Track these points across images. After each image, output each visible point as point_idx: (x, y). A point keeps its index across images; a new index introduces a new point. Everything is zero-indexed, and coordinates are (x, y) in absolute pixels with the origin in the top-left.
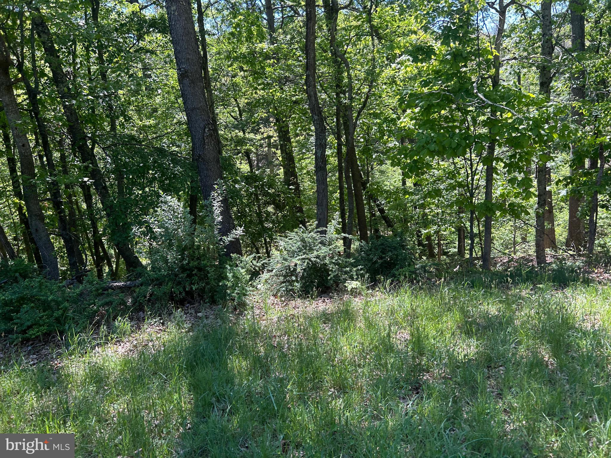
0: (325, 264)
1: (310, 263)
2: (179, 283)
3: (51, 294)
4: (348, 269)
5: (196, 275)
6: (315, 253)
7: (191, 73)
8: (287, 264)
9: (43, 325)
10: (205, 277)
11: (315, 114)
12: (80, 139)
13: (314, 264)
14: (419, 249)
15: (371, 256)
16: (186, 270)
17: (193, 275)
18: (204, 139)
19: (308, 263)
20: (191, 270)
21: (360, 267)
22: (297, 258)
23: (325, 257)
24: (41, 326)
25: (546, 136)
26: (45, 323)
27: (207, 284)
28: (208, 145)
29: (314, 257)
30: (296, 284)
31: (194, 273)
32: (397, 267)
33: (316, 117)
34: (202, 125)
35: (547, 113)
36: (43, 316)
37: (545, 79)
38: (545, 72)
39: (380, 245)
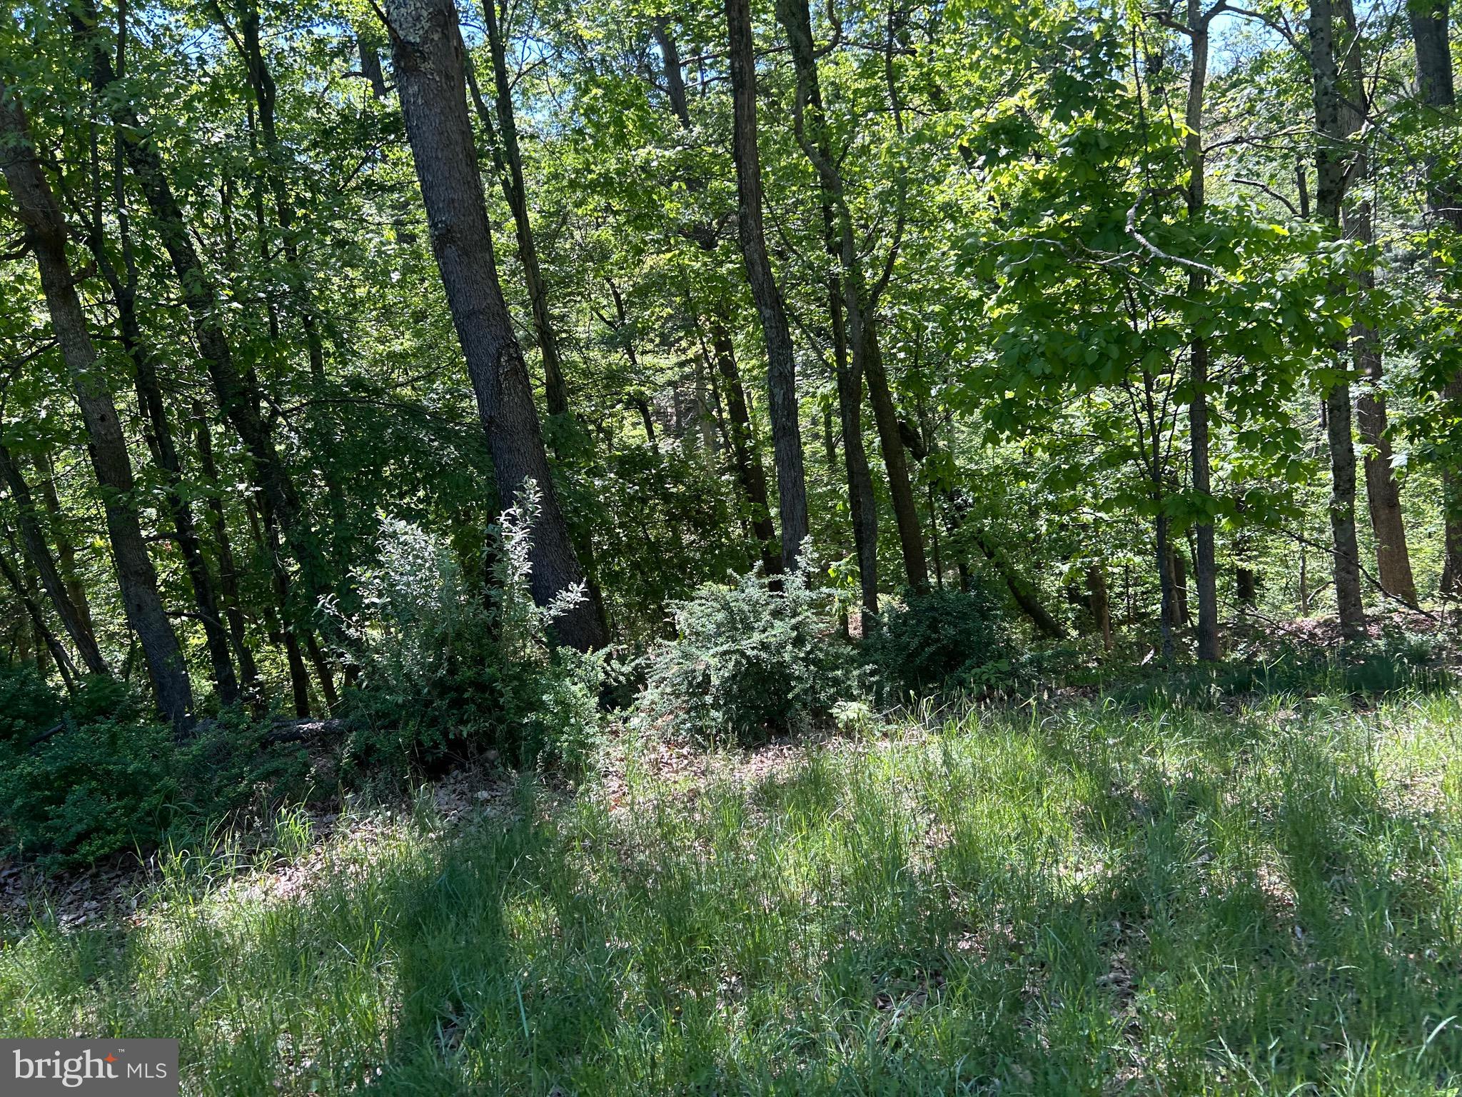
0: (781, 664)
1: (744, 662)
2: (434, 722)
3: (135, 758)
4: (839, 673)
5: (474, 702)
6: (757, 637)
7: (461, 232)
8: (688, 665)
9: (114, 832)
10: (491, 706)
11: (766, 305)
12: (234, 396)
13: (754, 664)
14: (1073, 610)
15: (905, 639)
16: (450, 689)
17: (466, 701)
18: (498, 381)
19: (738, 663)
20: (460, 689)
21: (868, 668)
22: (711, 652)
23: (782, 646)
24: (109, 832)
25: (1322, 324)
26: (119, 826)
27: (500, 720)
28: (510, 395)
29: (753, 648)
30: (713, 713)
31: (466, 696)
32: (968, 662)
33: (767, 313)
34: (492, 350)
35: (1329, 267)
36: (115, 810)
37: (1327, 183)
38: (1327, 165)
39: (926, 610)
